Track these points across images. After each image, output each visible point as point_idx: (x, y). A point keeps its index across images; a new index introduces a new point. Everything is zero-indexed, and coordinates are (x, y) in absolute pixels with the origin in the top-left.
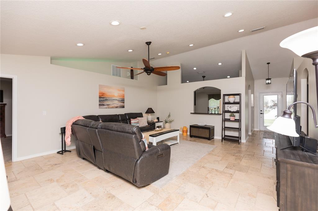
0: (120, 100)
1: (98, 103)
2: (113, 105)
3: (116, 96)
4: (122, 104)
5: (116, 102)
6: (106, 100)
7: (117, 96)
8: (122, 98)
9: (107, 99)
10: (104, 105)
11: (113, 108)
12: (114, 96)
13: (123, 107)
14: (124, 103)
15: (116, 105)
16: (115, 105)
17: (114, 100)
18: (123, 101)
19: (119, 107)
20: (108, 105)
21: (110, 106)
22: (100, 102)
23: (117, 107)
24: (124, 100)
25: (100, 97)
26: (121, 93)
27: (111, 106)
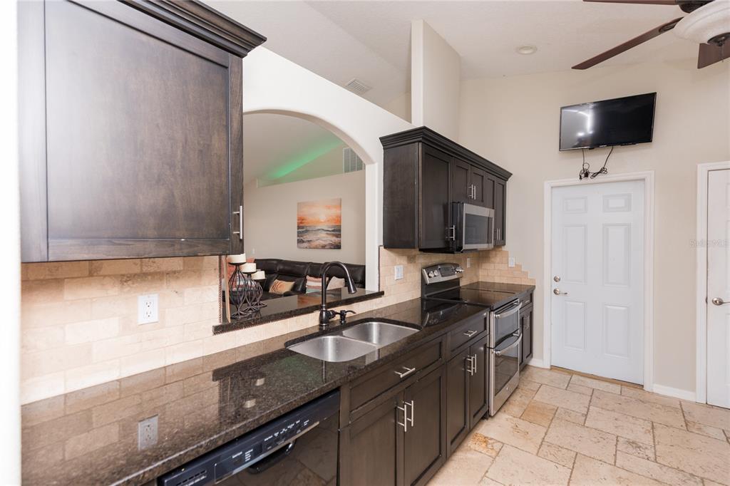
0: (331, 229)
1: (296, 238)
2: (317, 243)
3: (322, 221)
4: (334, 239)
5: (323, 235)
6: (307, 231)
7: (325, 222)
8: (334, 224)
9: (308, 229)
10: (303, 242)
11: (316, 248)
12: (319, 222)
13: (338, 247)
14: (339, 236)
15: (323, 243)
16: (321, 241)
17: (319, 230)
18: (337, 232)
19: (327, 247)
20: (308, 241)
21: (312, 243)
22: (298, 236)
23: (324, 247)
24: (340, 231)
25: (299, 228)
26: (333, 212)
27: (314, 244)
